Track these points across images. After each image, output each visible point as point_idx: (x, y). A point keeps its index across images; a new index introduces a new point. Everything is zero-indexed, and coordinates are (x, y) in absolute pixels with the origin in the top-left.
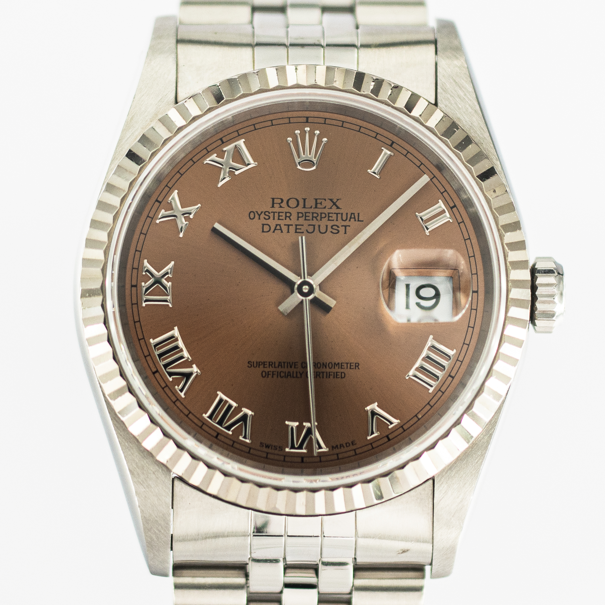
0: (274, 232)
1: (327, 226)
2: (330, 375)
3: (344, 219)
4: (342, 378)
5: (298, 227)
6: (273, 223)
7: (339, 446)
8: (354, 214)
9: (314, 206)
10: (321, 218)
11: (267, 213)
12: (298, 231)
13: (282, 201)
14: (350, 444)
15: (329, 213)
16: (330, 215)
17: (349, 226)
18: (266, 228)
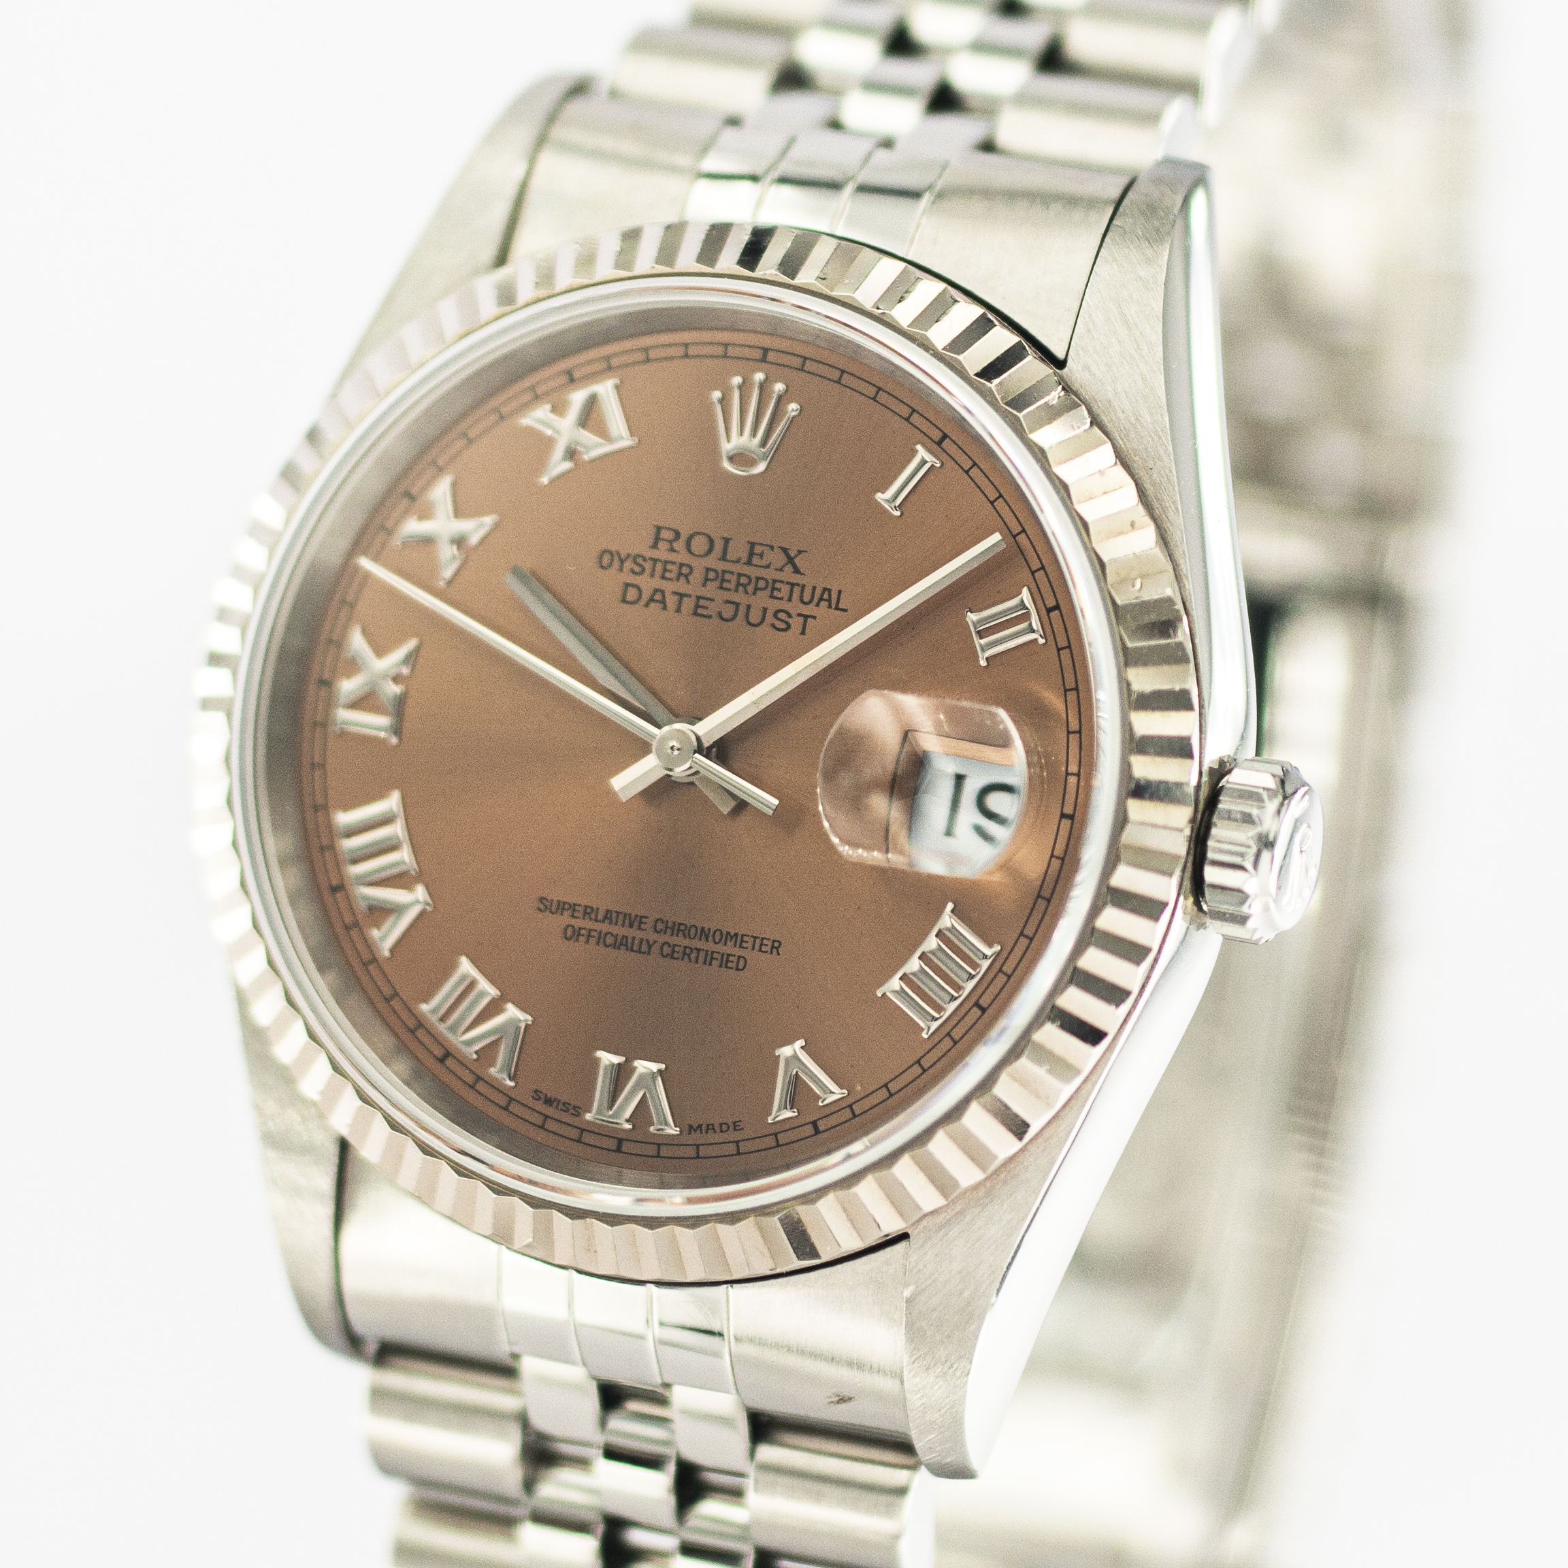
0: (647, 605)
1: (765, 610)
2: (712, 958)
3: (806, 599)
4: (737, 969)
5: (702, 602)
6: (648, 584)
7: (704, 1128)
8: (830, 590)
9: (744, 560)
10: (756, 589)
11: (640, 560)
12: (700, 611)
13: (678, 535)
14: (729, 1127)
15: (775, 581)
16: (778, 585)
17: (814, 618)
18: (632, 594)
